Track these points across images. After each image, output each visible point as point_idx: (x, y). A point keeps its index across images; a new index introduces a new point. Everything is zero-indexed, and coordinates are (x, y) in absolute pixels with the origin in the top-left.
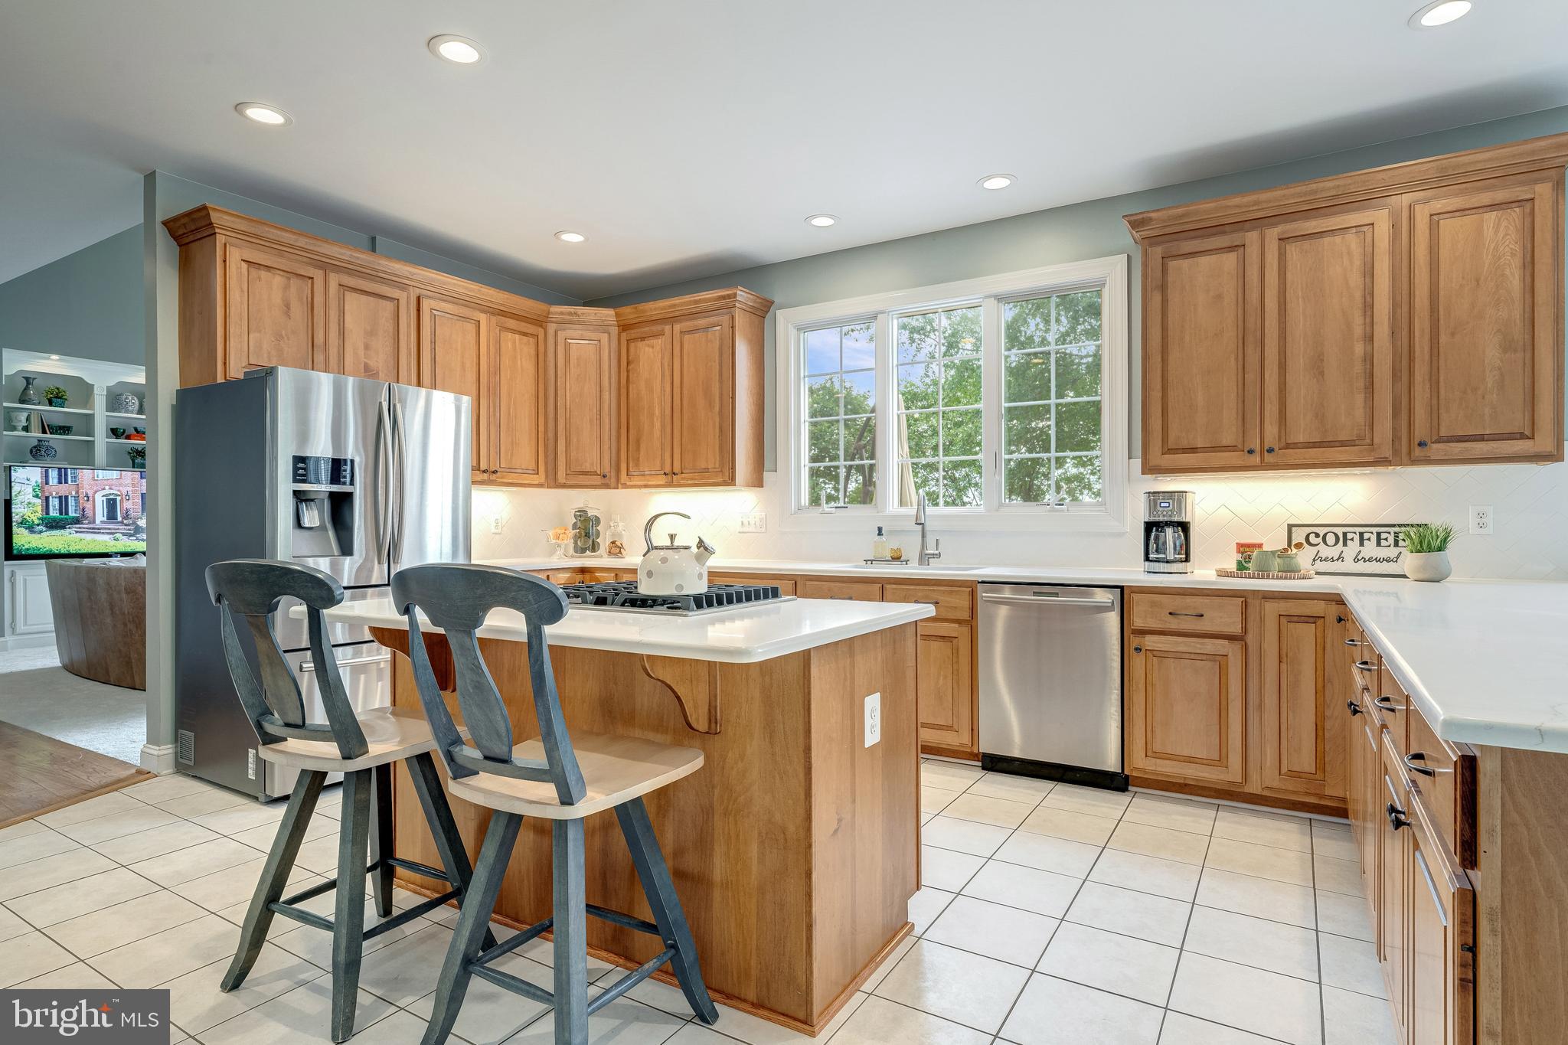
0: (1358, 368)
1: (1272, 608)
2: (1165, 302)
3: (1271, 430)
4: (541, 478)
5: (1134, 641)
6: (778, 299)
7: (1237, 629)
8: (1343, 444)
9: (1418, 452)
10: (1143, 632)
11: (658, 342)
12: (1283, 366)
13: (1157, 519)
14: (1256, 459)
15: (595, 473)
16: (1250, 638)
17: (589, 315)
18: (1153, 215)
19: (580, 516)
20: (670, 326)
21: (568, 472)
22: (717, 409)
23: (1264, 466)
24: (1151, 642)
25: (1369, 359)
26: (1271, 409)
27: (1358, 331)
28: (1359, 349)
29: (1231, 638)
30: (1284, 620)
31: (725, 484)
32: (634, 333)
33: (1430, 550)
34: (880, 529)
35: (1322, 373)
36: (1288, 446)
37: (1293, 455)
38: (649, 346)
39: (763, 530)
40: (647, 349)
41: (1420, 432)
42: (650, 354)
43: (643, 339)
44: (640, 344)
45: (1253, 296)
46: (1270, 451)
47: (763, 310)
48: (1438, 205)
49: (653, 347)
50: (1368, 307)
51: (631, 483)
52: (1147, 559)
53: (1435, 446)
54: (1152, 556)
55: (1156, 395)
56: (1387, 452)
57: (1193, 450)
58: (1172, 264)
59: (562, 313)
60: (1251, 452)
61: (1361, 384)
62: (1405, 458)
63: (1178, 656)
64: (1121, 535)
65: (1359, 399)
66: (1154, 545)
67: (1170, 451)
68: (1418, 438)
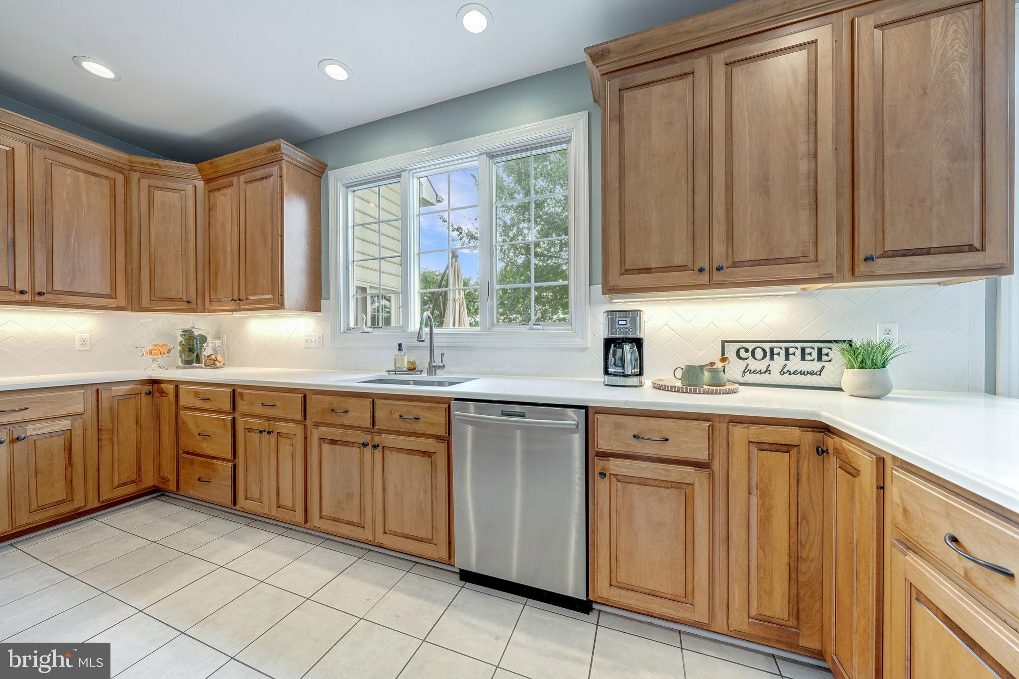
0: (803, 184)
1: (739, 433)
2: (621, 131)
3: (719, 249)
5: (598, 465)
6: (330, 163)
7: (703, 456)
8: (788, 261)
9: (862, 268)
10: (605, 455)
11: (228, 191)
12: (729, 187)
13: (614, 336)
14: (704, 278)
15: (181, 300)
16: (717, 465)
17: (171, 167)
19: (184, 335)
20: (237, 178)
21: (153, 298)
23: (712, 284)
24: (615, 466)
25: (814, 177)
26: (719, 229)
27: (803, 148)
28: (804, 166)
29: (698, 465)
30: (754, 449)
31: (276, 308)
32: (214, 185)
33: (874, 366)
34: (400, 346)
35: (767, 192)
36: (735, 265)
37: (740, 274)
38: (223, 195)
39: (321, 346)
40: (221, 197)
41: (865, 246)
42: (225, 200)
43: (219, 189)
44: (217, 194)
46: (719, 269)
47: (319, 172)
49: (225, 196)
50: (813, 124)
51: (213, 308)
52: (606, 372)
53: (880, 261)
54: (611, 370)
55: (615, 219)
56: (832, 269)
57: (648, 270)
58: (627, 95)
60: (701, 270)
61: (806, 200)
62: (848, 274)
63: (643, 482)
64: (583, 350)
65: (805, 216)
66: (611, 359)
67: (628, 272)
68: (861, 255)
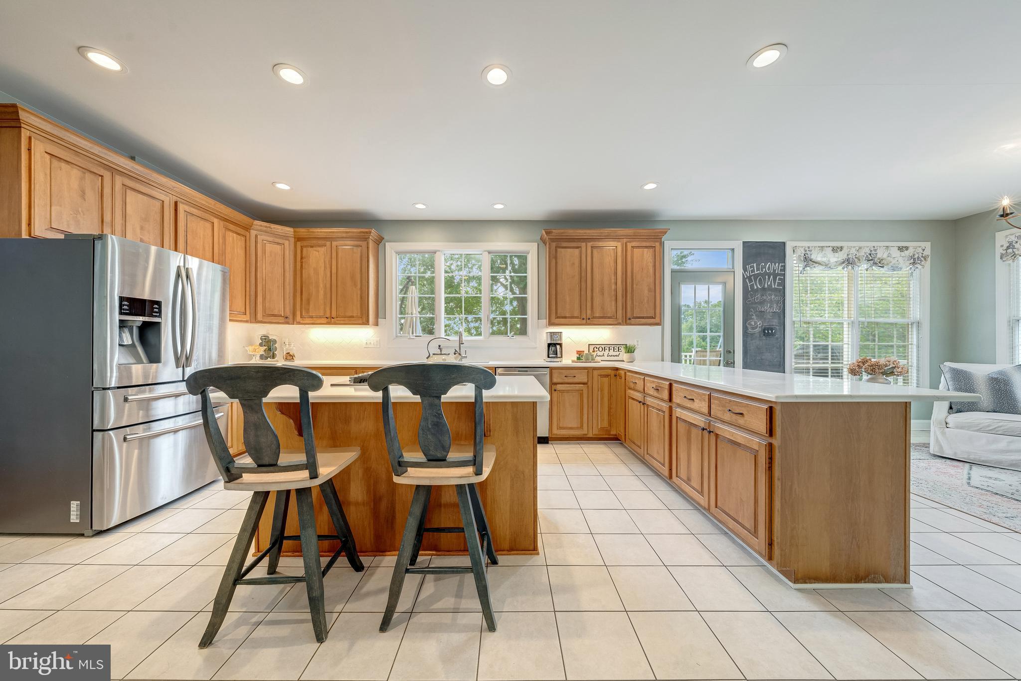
0: (613, 293)
1: (596, 373)
2: (556, 263)
3: (589, 312)
4: (247, 317)
5: (554, 387)
6: (386, 237)
7: (585, 381)
8: (609, 318)
9: (628, 321)
10: (556, 384)
11: (322, 250)
12: (592, 290)
13: (552, 342)
14: (584, 321)
15: (281, 316)
16: (590, 383)
17: (278, 229)
18: (554, 231)
19: (265, 339)
20: (330, 243)
21: (264, 314)
22: (359, 286)
23: (586, 324)
24: (559, 387)
25: (616, 290)
26: (589, 304)
27: (613, 281)
28: (613, 287)
29: (584, 384)
30: (599, 377)
31: (363, 324)
32: (305, 243)
33: (631, 352)
35: (603, 293)
36: (594, 318)
37: (596, 321)
38: (316, 250)
39: (378, 346)
40: (315, 252)
41: (629, 315)
42: (317, 257)
43: (312, 247)
44: (310, 249)
45: (584, 265)
46: (589, 319)
47: (380, 241)
48: (634, 244)
49: (319, 252)
50: (616, 274)
51: (304, 322)
52: (548, 357)
53: (633, 319)
54: (550, 356)
55: (554, 297)
56: (621, 321)
57: (565, 317)
58: (559, 250)
59: (261, 226)
60: (583, 319)
61: (614, 298)
62: (625, 323)
63: (568, 391)
64: (536, 348)
65: (613, 303)
66: (551, 352)
67: (558, 317)
68: (628, 317)
